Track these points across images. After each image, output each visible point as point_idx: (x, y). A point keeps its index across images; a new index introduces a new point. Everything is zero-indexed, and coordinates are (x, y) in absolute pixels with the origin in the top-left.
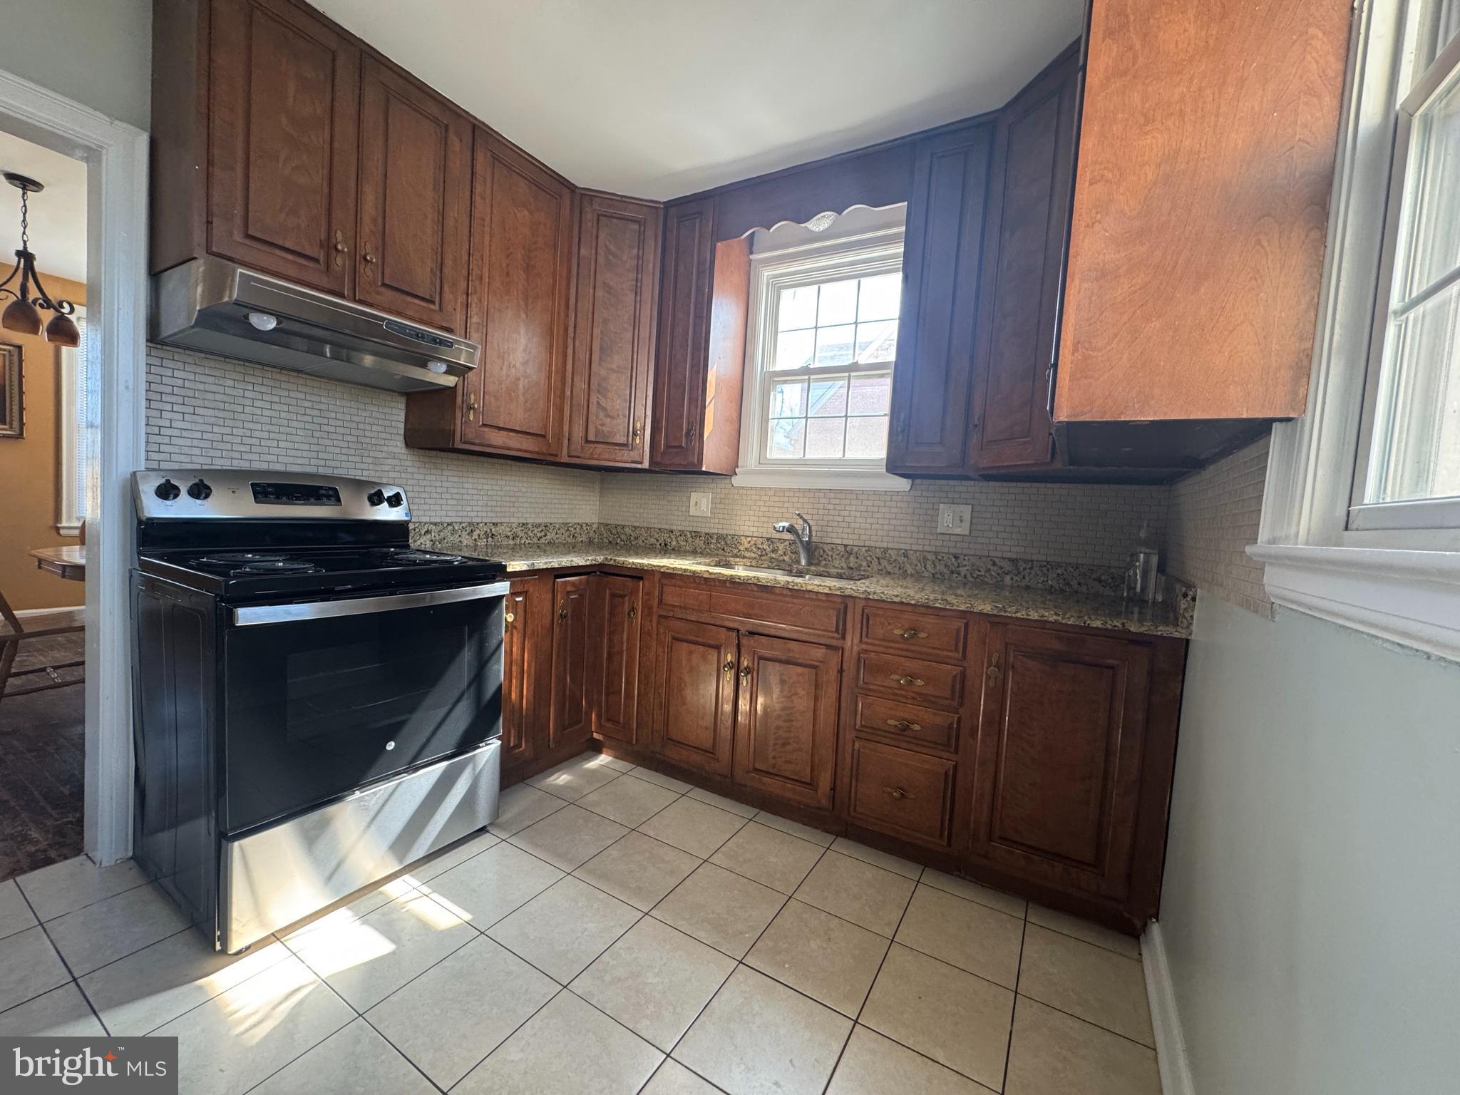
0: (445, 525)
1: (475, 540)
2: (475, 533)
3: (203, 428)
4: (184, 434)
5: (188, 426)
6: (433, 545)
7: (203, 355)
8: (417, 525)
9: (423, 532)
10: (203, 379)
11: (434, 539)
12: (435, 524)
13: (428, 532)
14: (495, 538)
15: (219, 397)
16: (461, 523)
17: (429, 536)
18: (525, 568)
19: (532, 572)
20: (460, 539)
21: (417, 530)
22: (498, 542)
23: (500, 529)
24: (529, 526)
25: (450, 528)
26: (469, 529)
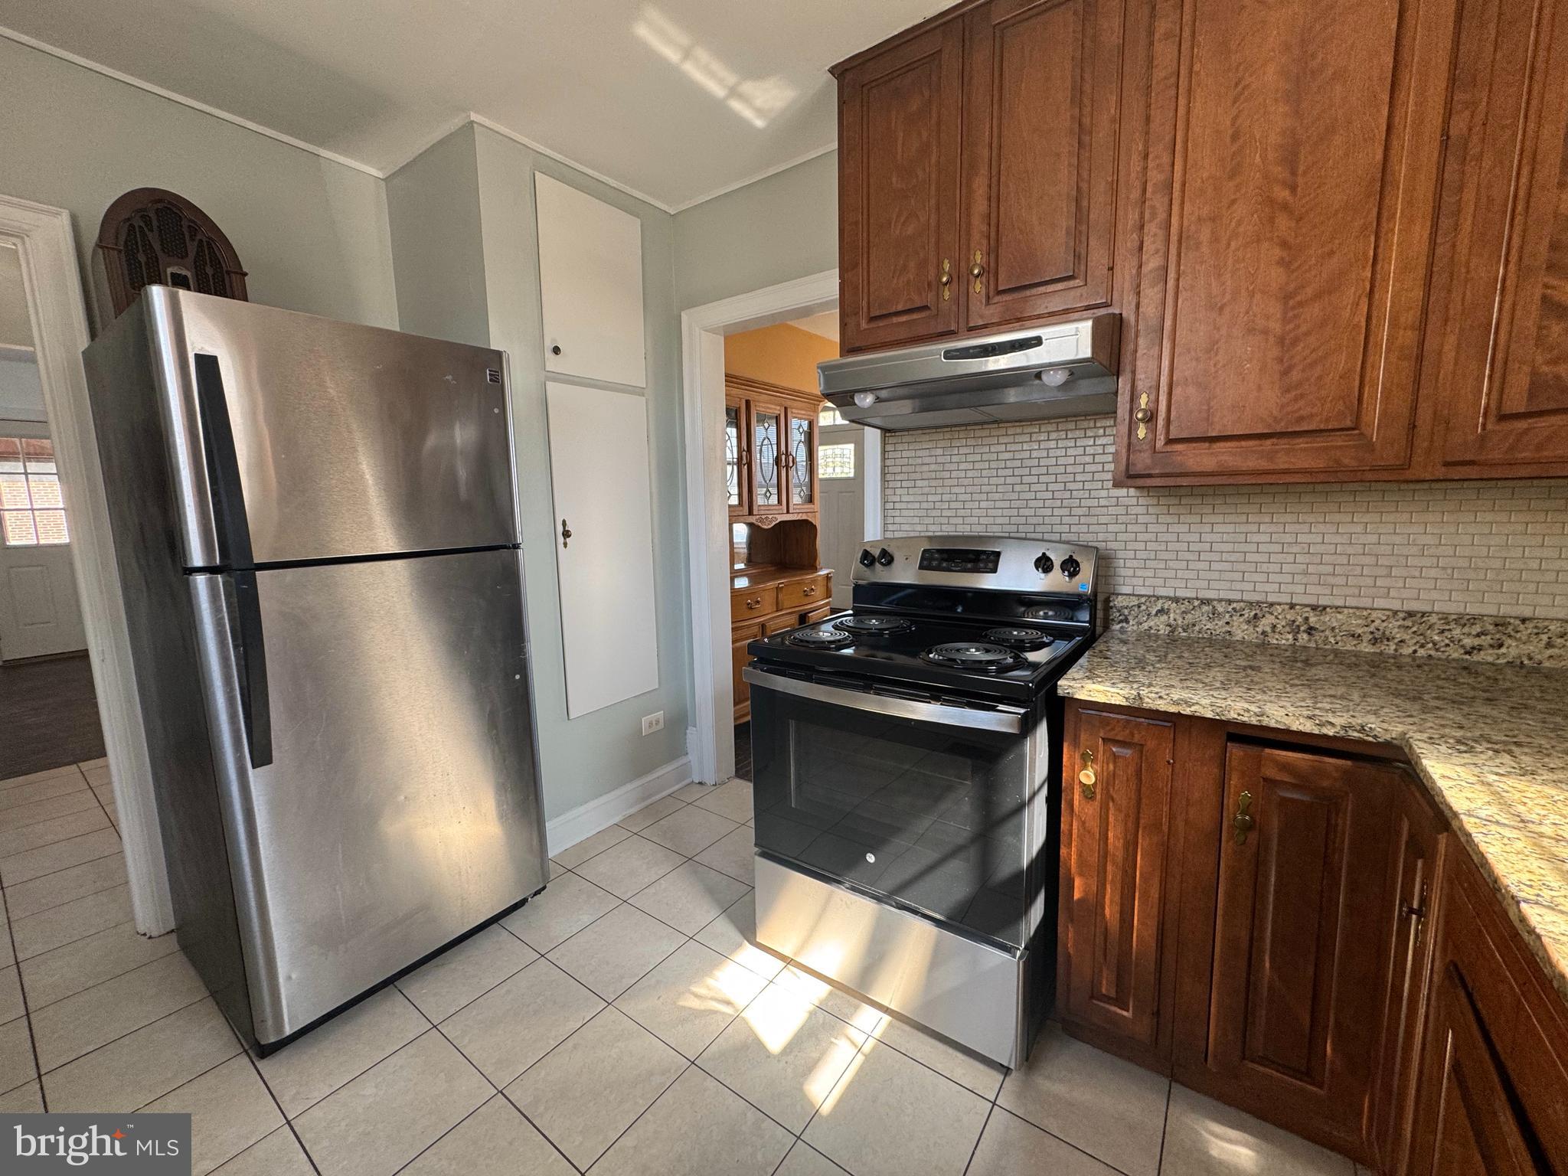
0: (1196, 603)
1: (1264, 633)
2: (1264, 621)
3: (920, 498)
4: (910, 506)
5: (911, 498)
6: (1172, 632)
7: (920, 432)
8: (1143, 600)
9: (1154, 612)
10: (920, 453)
11: (1173, 622)
12: (1176, 600)
13: (1161, 611)
14: (1317, 636)
15: (933, 467)
16: (1230, 602)
17: (1164, 618)
18: (1117, 700)
19: (1133, 712)
20: (1228, 628)
21: (1143, 607)
22: (1326, 641)
23: (1331, 619)
24: (1434, 619)
25: (1205, 608)
26: (1249, 614)
